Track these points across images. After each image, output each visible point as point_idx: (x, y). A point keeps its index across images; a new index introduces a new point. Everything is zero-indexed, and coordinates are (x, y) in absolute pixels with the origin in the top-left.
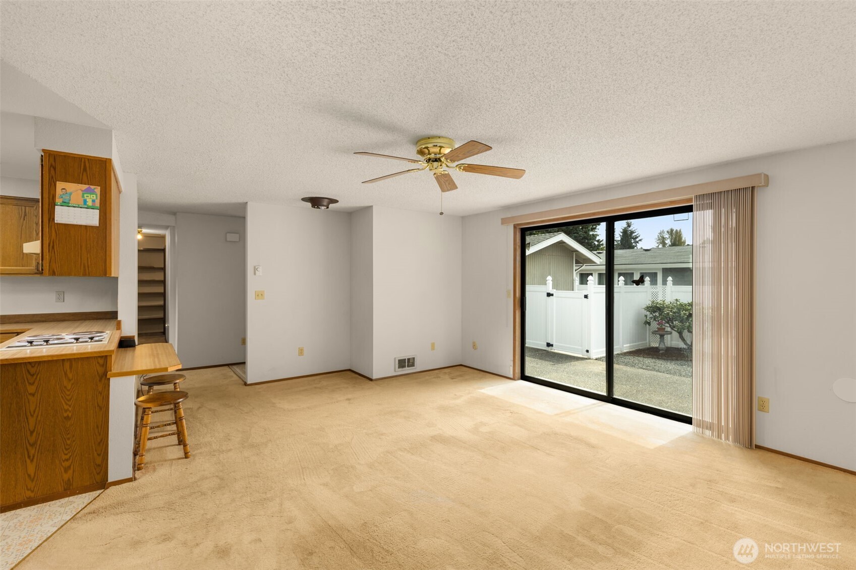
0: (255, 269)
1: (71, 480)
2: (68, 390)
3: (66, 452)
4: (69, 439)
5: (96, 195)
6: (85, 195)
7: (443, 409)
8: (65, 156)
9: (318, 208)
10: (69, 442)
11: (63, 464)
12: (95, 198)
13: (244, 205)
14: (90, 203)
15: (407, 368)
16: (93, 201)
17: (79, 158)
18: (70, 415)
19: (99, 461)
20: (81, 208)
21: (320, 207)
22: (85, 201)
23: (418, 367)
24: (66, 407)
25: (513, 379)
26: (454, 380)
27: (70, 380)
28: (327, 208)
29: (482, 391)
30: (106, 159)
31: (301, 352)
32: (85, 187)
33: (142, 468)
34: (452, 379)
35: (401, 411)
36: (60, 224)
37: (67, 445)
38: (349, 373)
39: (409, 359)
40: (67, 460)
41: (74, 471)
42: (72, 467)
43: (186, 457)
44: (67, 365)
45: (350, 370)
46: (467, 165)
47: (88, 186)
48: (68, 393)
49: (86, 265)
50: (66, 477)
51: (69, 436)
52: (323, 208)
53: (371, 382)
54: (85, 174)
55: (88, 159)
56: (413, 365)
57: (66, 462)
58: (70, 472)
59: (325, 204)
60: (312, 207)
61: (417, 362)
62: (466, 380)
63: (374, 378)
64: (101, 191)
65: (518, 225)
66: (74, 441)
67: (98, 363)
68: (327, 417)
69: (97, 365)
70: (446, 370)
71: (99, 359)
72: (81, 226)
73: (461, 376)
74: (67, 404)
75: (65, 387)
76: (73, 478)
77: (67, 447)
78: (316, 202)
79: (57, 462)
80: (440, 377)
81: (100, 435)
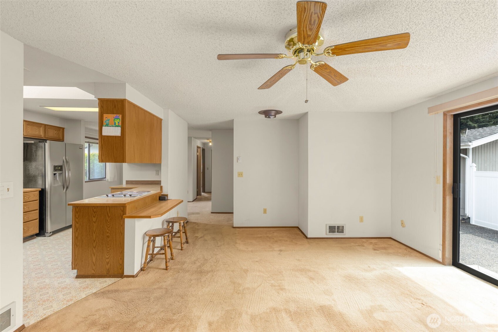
0: (238, 159)
1: (109, 269)
2: (109, 222)
3: (107, 254)
4: (108, 248)
5: (120, 119)
6: (115, 120)
7: (350, 279)
8: (107, 101)
9: (269, 117)
10: (108, 249)
11: (106, 260)
12: (119, 121)
13: (232, 121)
14: (117, 124)
15: (336, 233)
16: (118, 123)
17: (112, 100)
18: (109, 235)
19: (121, 263)
20: (113, 127)
21: (270, 117)
22: (115, 123)
23: (347, 234)
24: (108, 231)
25: (443, 263)
26: (376, 251)
27: (109, 217)
28: (275, 117)
29: (399, 269)
30: (124, 99)
31: (265, 211)
32: (115, 115)
33: (145, 270)
34: (375, 250)
35: (311, 271)
36: (105, 136)
37: (108, 250)
38: (296, 229)
39: (338, 227)
40: (108, 258)
41: (110, 265)
42: (110, 262)
43: (166, 269)
44: (108, 209)
45: (298, 227)
46: (334, 47)
47: (116, 115)
48: (108, 224)
49: (116, 157)
50: (108, 267)
51: (108, 246)
52: (272, 117)
53: (306, 240)
54: (115, 108)
55: (116, 101)
56: (342, 232)
57: (107, 260)
58: (109, 265)
59: (273, 114)
60: (265, 117)
61: (346, 230)
62: (388, 254)
63: (309, 236)
64: (122, 117)
65: (449, 111)
66: (111, 249)
67: (121, 209)
68: (257, 261)
69: (120, 210)
70: (373, 241)
71: (121, 207)
72: (113, 136)
73: (385, 248)
74: (108, 229)
75: (107, 220)
76: (110, 268)
77: (108, 252)
78: (267, 113)
79: (104, 258)
80: (364, 246)
81: (121, 248)
